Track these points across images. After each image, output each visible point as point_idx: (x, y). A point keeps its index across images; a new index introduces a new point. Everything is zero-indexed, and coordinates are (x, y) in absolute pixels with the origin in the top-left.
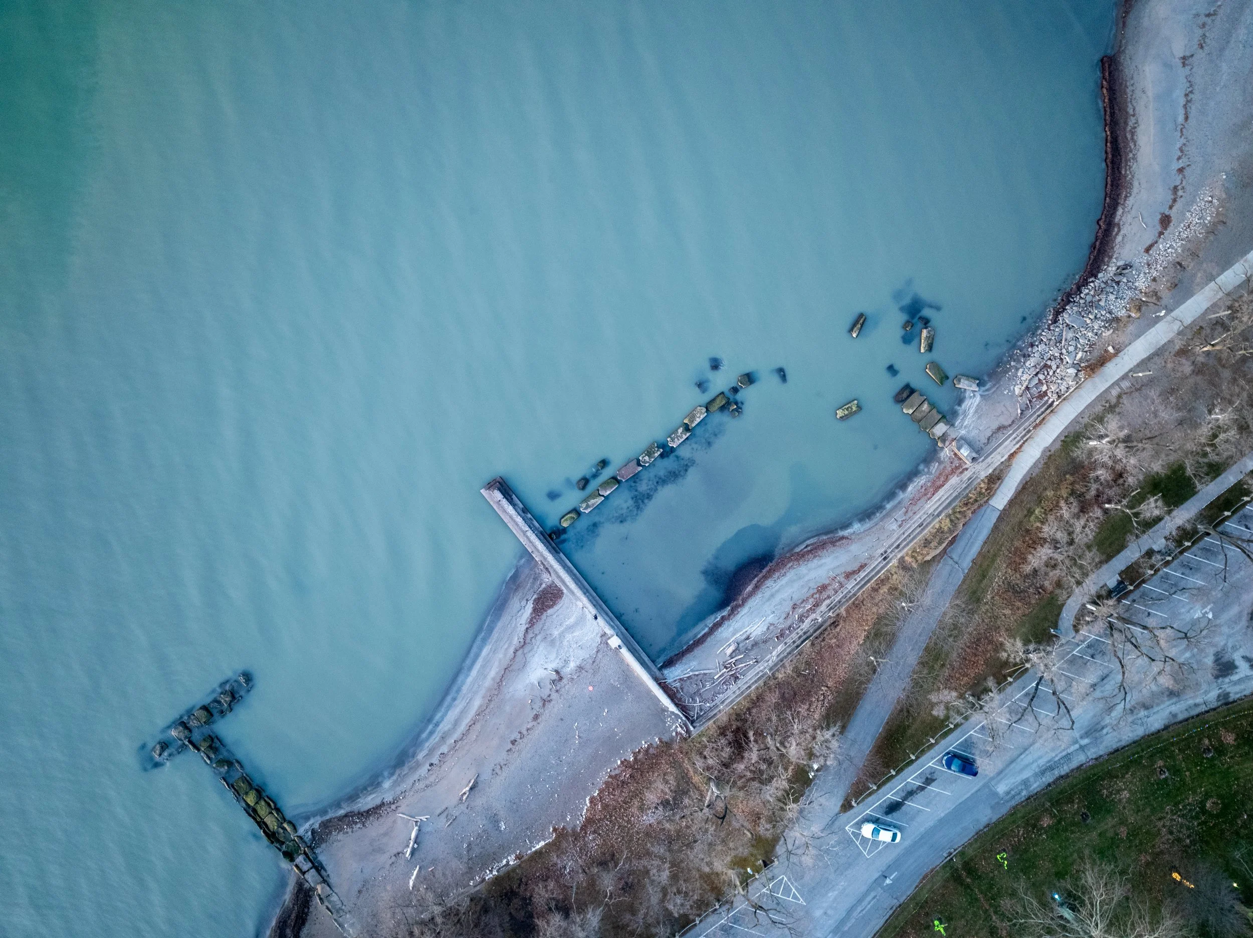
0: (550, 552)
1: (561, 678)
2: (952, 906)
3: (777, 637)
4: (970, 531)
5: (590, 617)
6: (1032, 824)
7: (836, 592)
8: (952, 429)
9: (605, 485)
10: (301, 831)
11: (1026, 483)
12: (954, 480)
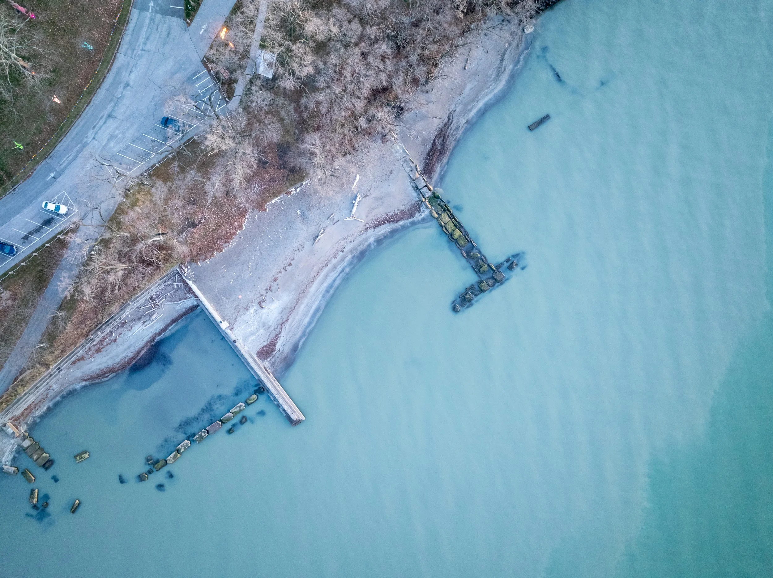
0: (264, 381)
1: (259, 303)
2: (13, 158)
3: (126, 322)
4: (6, 384)
5: (239, 341)
7: (89, 349)
8: (19, 443)
9: (229, 419)
10: (427, 212)
12: (17, 413)
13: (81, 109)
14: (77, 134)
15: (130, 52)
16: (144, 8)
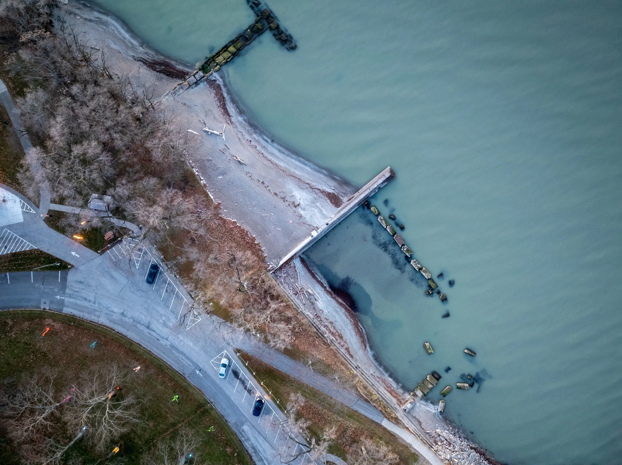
0: (359, 201)
1: (295, 207)
2: (185, 404)
3: (316, 314)
4: (371, 409)
5: (327, 221)
6: (228, 443)
7: (339, 343)
8: (420, 399)
9: (392, 229)
10: (215, 74)
11: (394, 436)
12: (395, 401)
13: (144, 351)
14: (164, 353)
15: (97, 313)
16: (62, 303)
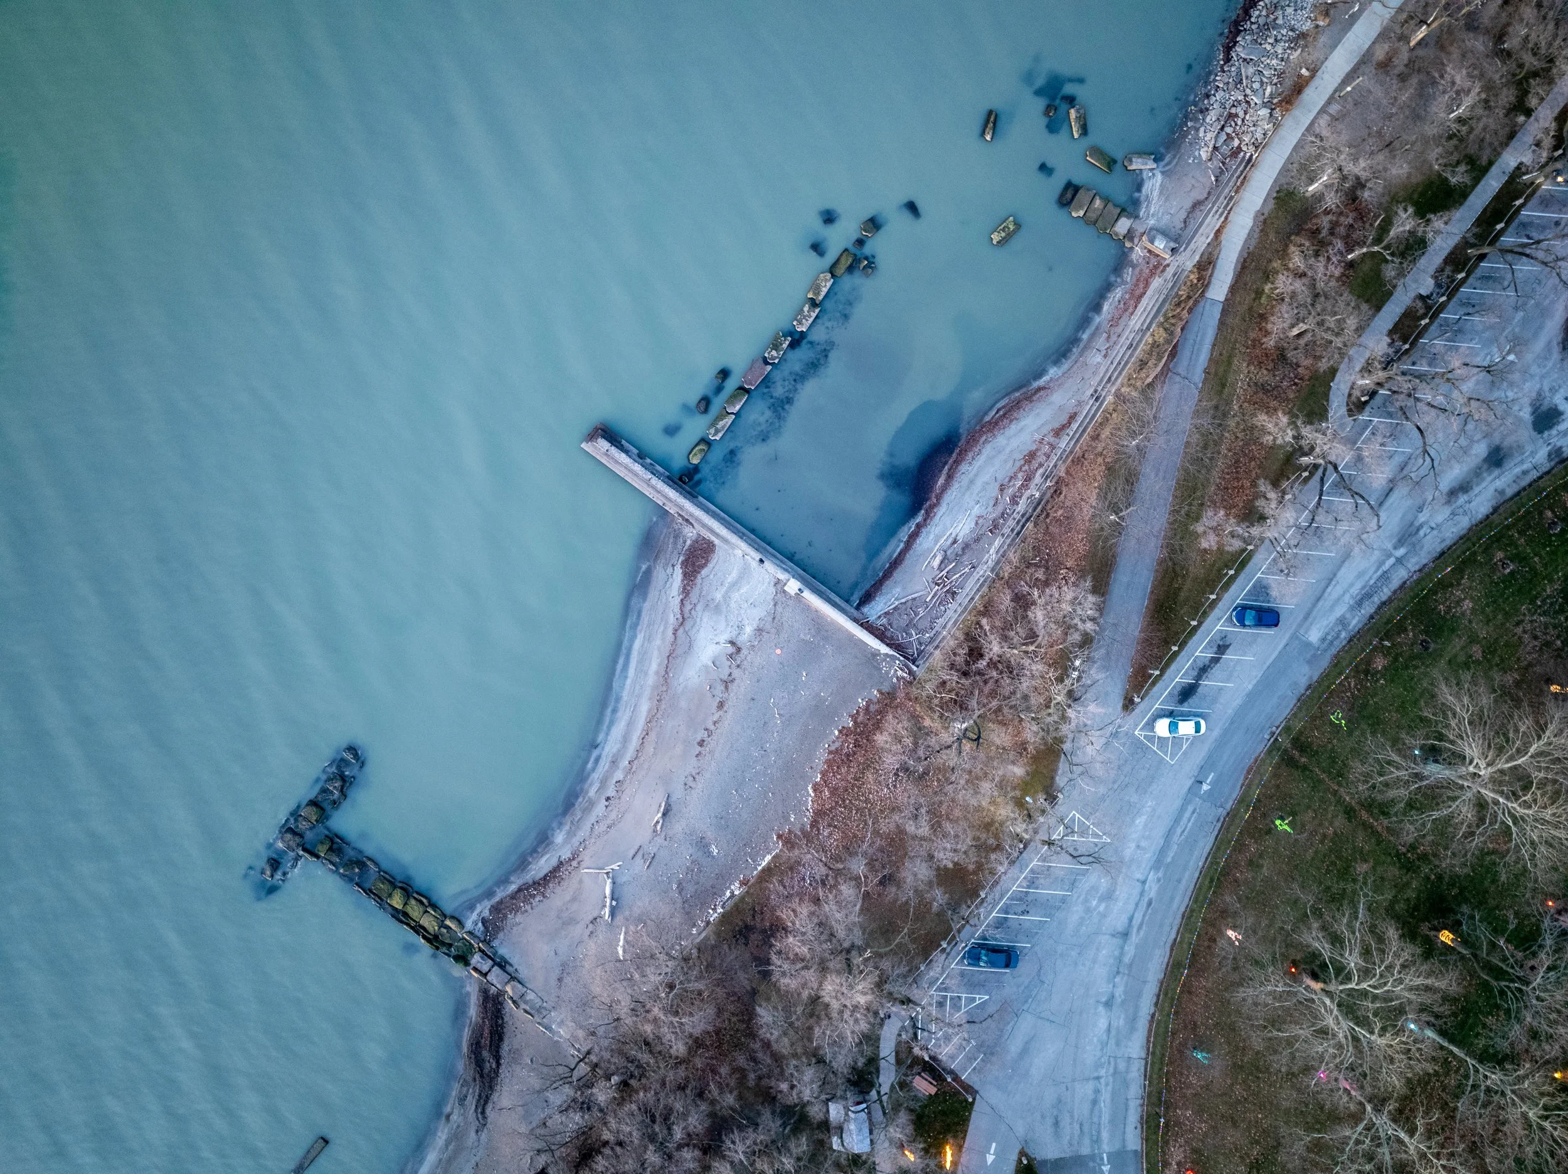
0: (685, 497)
1: (739, 650)
2: (1291, 797)
3: (991, 531)
4: (1191, 337)
5: (754, 564)
6: (1364, 670)
7: (1048, 457)
8: (1137, 221)
9: (732, 399)
10: (469, 925)
11: (1245, 261)
12: (1156, 283)
13: (1186, 929)
14: (1179, 881)
15: (1122, 1066)
16: (1118, 1158)
